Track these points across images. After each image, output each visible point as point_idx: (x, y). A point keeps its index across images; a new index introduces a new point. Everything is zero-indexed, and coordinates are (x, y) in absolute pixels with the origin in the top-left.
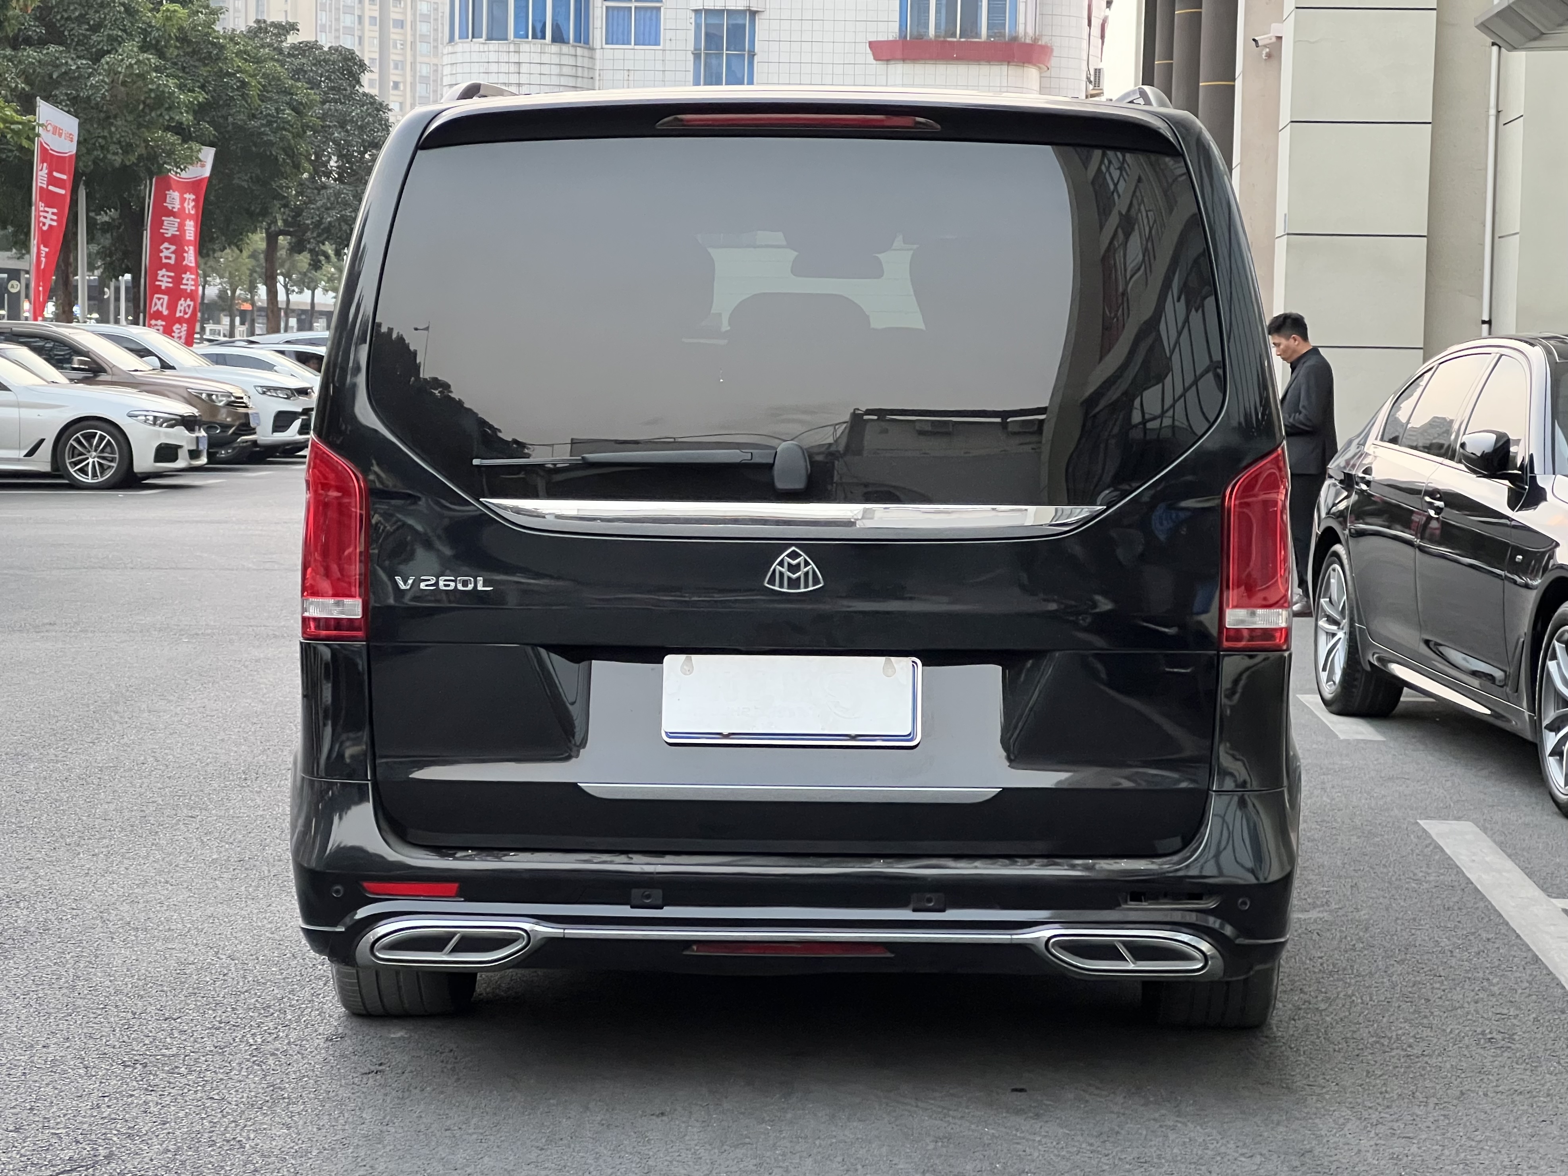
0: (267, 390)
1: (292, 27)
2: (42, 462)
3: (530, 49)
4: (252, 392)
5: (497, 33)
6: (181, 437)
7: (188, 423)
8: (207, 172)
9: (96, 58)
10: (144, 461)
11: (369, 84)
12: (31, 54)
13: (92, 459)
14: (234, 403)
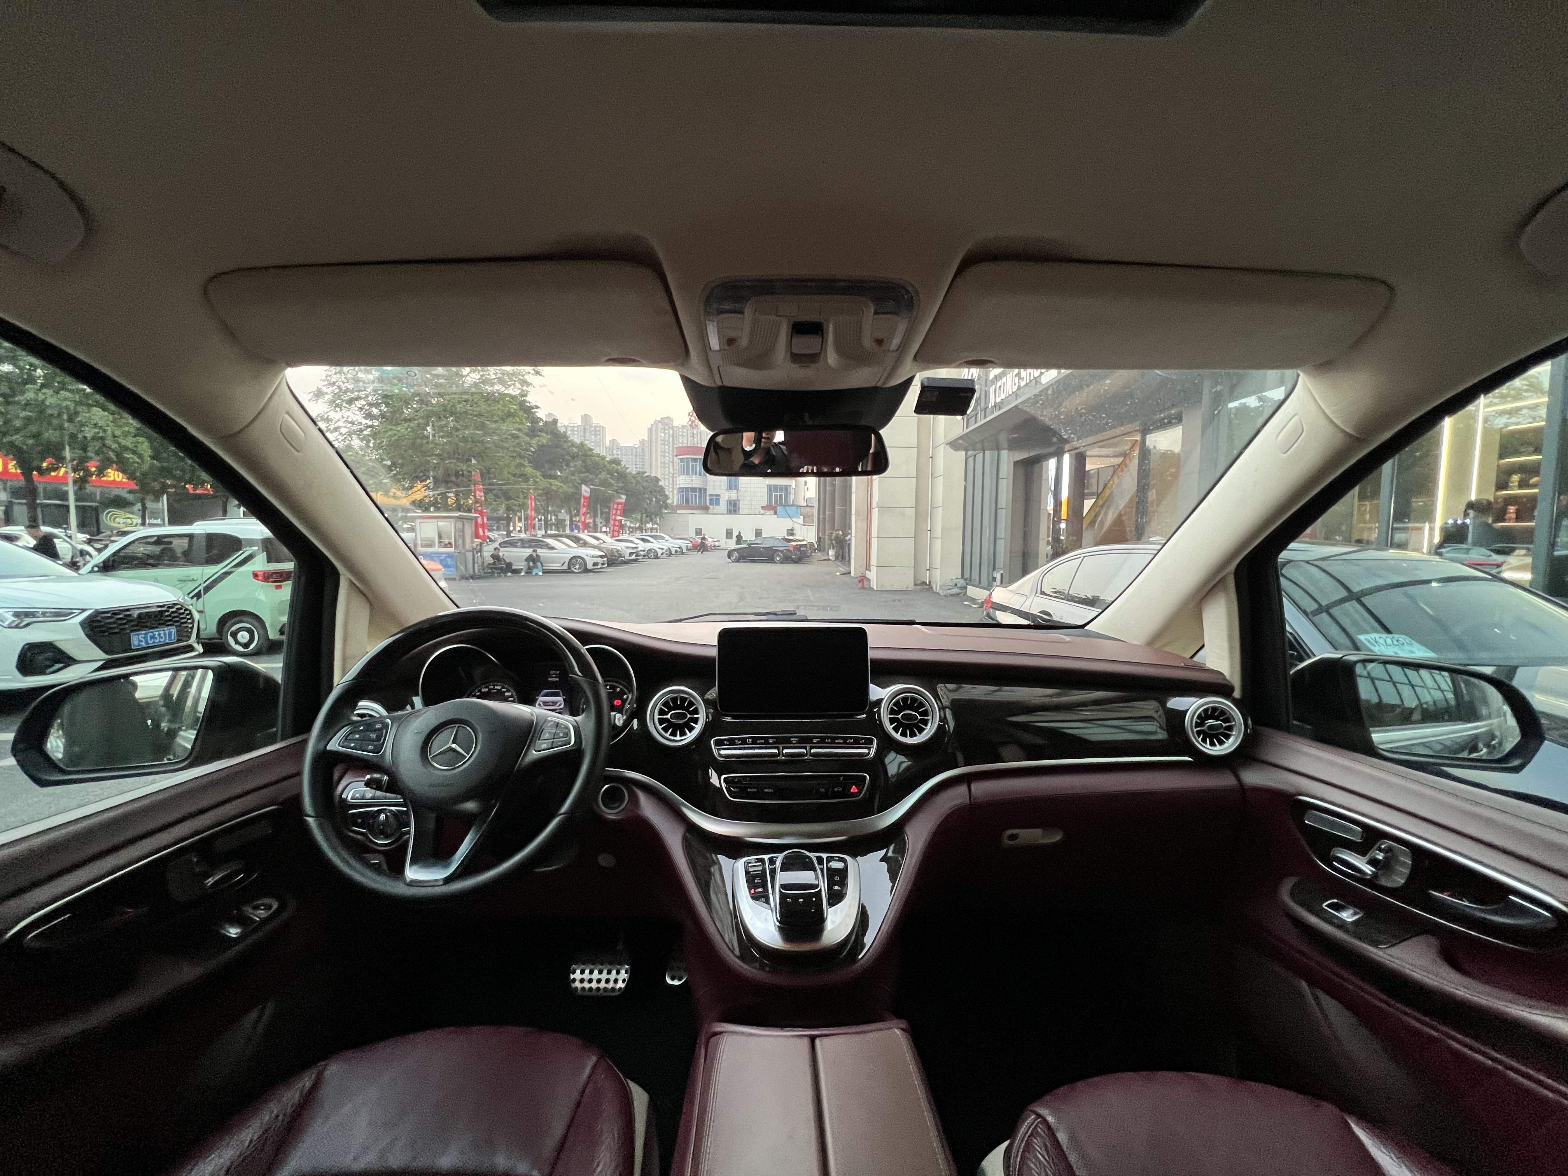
0: (627, 548)
1: (646, 472)
2: (565, 567)
3: (694, 477)
4: (623, 548)
5: (688, 474)
6: (600, 560)
7: (601, 557)
8: (623, 501)
9: (597, 475)
10: (590, 566)
11: (661, 483)
12: (582, 475)
13: (577, 567)
14: (618, 551)
